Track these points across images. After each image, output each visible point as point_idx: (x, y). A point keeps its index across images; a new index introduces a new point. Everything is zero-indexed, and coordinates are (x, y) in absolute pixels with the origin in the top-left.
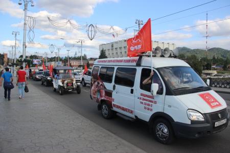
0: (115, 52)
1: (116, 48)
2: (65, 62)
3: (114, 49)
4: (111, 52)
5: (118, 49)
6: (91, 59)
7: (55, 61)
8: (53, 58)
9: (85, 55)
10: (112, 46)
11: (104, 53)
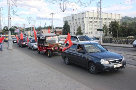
0: (75, 22)
1: (76, 19)
2: (38, 31)
3: (74, 20)
4: (72, 22)
5: (78, 20)
6: (57, 28)
7: (30, 30)
8: (29, 28)
9: (52, 25)
10: (73, 18)
11: (68, 23)
